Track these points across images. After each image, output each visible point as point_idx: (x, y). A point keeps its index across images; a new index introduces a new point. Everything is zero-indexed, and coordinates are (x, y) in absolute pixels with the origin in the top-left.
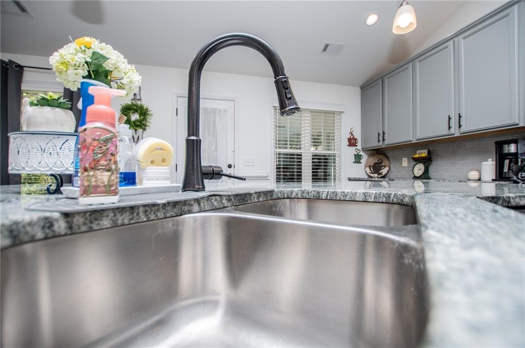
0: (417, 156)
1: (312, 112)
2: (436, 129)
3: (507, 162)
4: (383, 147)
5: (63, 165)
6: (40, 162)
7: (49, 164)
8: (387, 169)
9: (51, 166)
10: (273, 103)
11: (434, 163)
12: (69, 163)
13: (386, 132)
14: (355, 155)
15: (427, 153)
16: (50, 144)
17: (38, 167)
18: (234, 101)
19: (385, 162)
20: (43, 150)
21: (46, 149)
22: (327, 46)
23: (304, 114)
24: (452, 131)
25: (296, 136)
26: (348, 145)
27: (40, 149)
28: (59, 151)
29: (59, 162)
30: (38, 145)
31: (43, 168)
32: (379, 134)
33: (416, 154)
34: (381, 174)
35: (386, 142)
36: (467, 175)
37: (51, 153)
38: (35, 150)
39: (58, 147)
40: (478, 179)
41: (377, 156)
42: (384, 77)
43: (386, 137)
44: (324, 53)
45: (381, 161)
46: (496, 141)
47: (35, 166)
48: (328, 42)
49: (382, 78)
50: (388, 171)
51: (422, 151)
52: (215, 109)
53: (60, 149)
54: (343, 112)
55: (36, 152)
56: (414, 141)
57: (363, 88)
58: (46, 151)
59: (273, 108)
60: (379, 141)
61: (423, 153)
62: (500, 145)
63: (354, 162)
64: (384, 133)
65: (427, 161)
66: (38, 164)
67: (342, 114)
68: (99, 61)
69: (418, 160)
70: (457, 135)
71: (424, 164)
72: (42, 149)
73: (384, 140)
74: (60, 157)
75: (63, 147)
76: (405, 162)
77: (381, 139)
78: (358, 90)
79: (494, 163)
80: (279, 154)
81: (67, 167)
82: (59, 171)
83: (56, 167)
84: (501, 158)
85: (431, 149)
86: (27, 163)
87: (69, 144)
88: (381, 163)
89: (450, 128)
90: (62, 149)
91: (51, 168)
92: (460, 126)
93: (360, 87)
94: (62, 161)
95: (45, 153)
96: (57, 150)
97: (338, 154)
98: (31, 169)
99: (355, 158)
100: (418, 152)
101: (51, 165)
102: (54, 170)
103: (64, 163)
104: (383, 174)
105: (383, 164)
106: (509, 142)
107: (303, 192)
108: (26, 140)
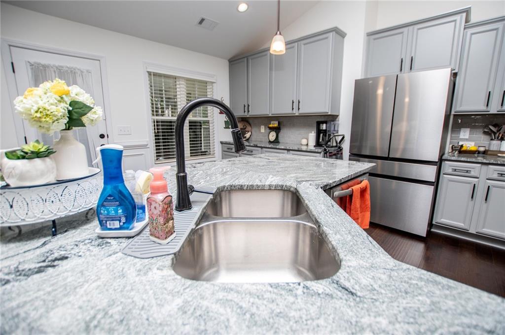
0: (271, 126)
1: (187, 80)
2: (284, 109)
3: (321, 135)
4: (248, 116)
5: (66, 209)
6: (43, 211)
7: (52, 211)
8: (250, 133)
9: (55, 213)
10: (147, 68)
11: (282, 131)
12: (71, 206)
13: (250, 105)
14: (225, 121)
15: (277, 124)
16: (51, 194)
17: (41, 215)
18: (99, 61)
19: (249, 128)
20: (44, 200)
21: (47, 198)
22: (202, 20)
23: (179, 81)
24: (294, 111)
25: (159, 92)
26: (220, 113)
27: (40, 200)
28: (60, 197)
29: (62, 207)
30: (37, 196)
31: (47, 215)
32: (245, 106)
33: (270, 124)
34: (245, 137)
35: (250, 113)
36: (301, 141)
37: (52, 202)
38: (36, 201)
39: (59, 195)
40: (306, 144)
41: (242, 123)
42: (248, 56)
43: (250, 109)
44: (199, 25)
45: (245, 127)
46: (317, 120)
47: (38, 216)
48: (204, 17)
49: (247, 57)
50: (250, 136)
51: (274, 122)
52: (74, 69)
53: (61, 196)
54: (215, 83)
55: (37, 204)
56: (270, 115)
57: (232, 61)
58: (47, 200)
59: (147, 73)
60: (245, 112)
61: (275, 124)
62: (319, 124)
63: (225, 128)
64: (249, 106)
65: (277, 130)
66: (41, 214)
67: (214, 84)
68: (83, 111)
69: (272, 129)
70: (297, 114)
71: (276, 132)
72: (42, 199)
73: (248, 111)
74: (62, 203)
75: (63, 193)
76: (263, 129)
77: (246, 110)
78: (227, 63)
79: (315, 134)
80: (157, 122)
81: (70, 209)
82: (63, 215)
83: (60, 212)
84: (319, 132)
85: (281, 121)
86: (27, 214)
87: (69, 189)
88: (246, 128)
89: (293, 109)
90: (63, 196)
91: (55, 214)
92: (299, 109)
93: (229, 60)
94: (65, 205)
95: (47, 203)
96: (58, 197)
97: (211, 121)
98: (33, 219)
99: (225, 124)
100: (272, 122)
101: (55, 211)
102: (59, 215)
103: (66, 207)
104: (247, 137)
105: (247, 130)
106: (323, 122)
107: (231, 186)
108: (20, 193)
